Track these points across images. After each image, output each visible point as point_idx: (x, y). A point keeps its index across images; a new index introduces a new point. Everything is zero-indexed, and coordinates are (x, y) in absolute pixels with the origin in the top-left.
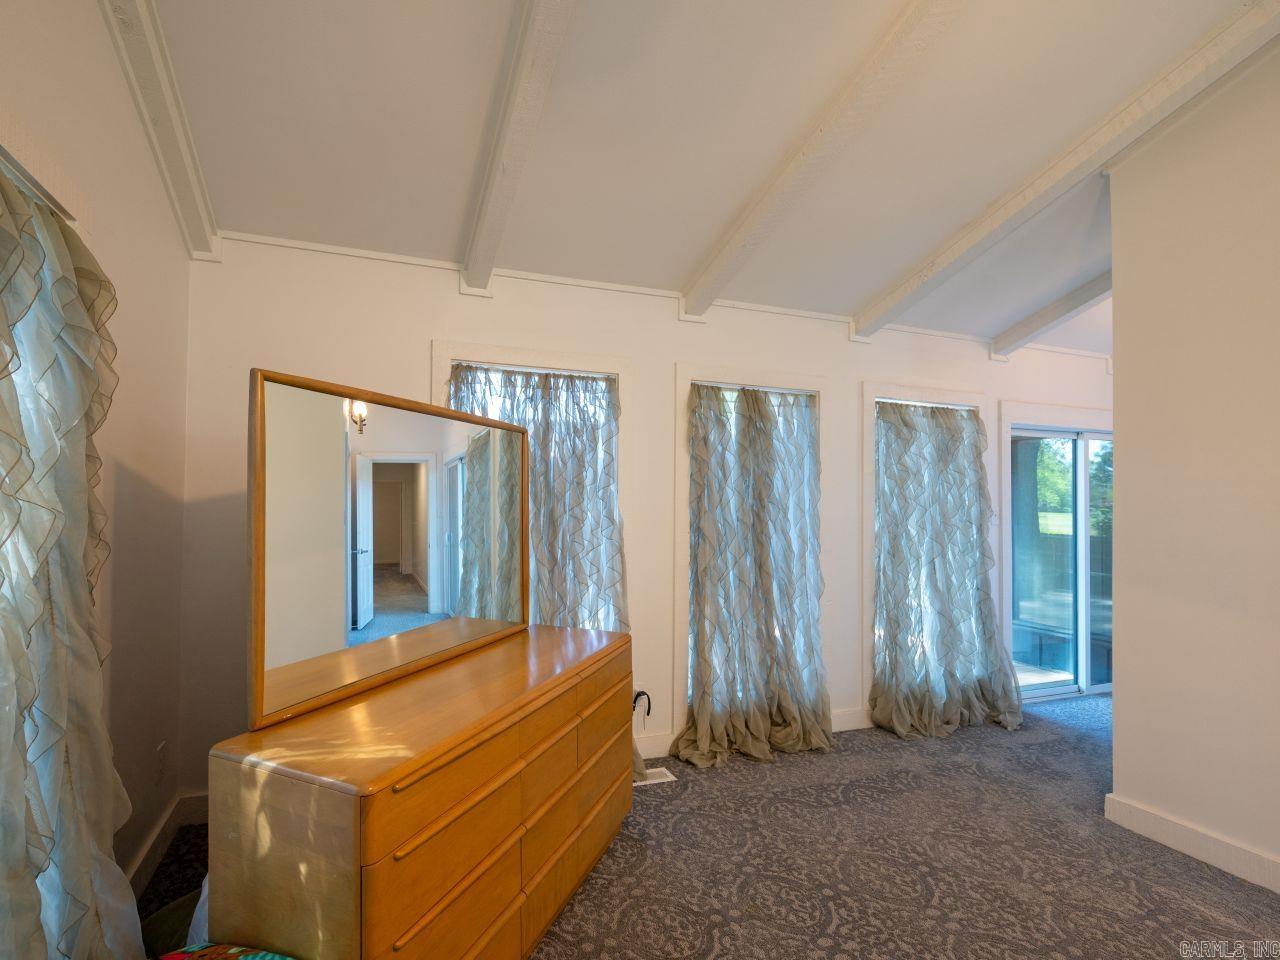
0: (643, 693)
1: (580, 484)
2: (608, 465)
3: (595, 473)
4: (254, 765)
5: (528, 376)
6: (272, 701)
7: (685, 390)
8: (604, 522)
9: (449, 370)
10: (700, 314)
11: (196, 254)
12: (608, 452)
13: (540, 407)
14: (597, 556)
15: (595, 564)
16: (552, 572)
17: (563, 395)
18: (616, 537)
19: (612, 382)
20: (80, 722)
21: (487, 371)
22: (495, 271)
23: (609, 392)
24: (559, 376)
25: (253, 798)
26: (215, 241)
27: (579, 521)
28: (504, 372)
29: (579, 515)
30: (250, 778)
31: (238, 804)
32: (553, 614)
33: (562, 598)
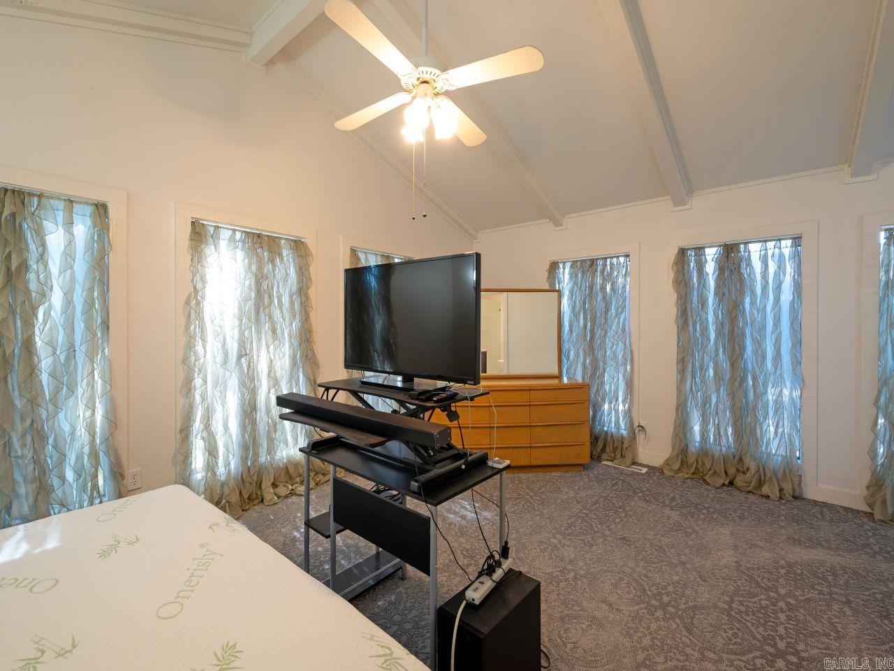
5: (583, 261)
10: (685, 204)
19: (628, 257)
21: (564, 262)
22: (567, 217)
24: (599, 259)
26: (478, 235)
27: (605, 331)
28: (572, 262)
29: (605, 328)
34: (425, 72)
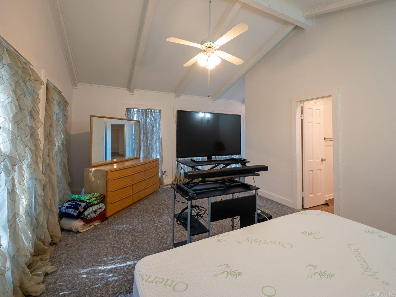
0: (166, 171)
1: (153, 130)
2: (159, 127)
3: (156, 129)
4: (91, 170)
5: (142, 110)
6: (93, 164)
7: (175, 112)
8: (158, 138)
9: (126, 109)
10: (178, 97)
11: (74, 87)
12: (159, 124)
13: (145, 116)
14: (156, 145)
15: (156, 146)
16: (147, 148)
17: (150, 114)
18: (160, 141)
19: (160, 111)
20: (64, 167)
21: (134, 109)
22: (135, 90)
23: (159, 113)
24: (149, 110)
25: (91, 174)
26: (78, 85)
27: (153, 138)
28: (137, 109)
29: (153, 137)
30: (91, 171)
31: (89, 175)
32: (147, 156)
33: (149, 153)
34: (208, 44)
